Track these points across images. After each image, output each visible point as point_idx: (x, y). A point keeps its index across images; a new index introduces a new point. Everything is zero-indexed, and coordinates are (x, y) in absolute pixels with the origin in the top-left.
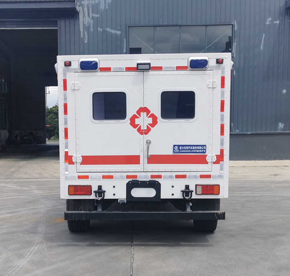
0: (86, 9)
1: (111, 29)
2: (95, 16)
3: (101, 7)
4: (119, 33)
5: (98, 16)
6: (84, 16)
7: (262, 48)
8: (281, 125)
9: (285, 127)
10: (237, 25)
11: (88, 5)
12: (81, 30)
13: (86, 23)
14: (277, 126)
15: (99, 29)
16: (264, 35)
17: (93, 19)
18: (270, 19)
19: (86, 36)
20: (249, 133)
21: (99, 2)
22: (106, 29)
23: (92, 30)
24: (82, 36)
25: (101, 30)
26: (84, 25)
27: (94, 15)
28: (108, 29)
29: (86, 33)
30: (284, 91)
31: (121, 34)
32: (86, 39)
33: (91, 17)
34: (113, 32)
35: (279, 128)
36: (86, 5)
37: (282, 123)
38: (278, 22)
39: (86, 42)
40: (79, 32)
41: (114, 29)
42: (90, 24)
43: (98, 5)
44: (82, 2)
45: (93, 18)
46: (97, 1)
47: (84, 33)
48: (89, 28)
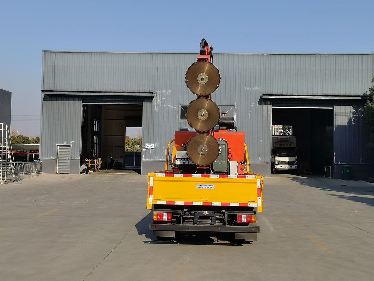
0: (158, 95)
4: (175, 107)
5: (164, 99)
6: (157, 98)
7: (249, 118)
8: (260, 159)
9: (262, 159)
10: (237, 106)
11: (159, 93)
12: (155, 106)
14: (258, 159)
15: (165, 105)
16: (250, 111)
18: (253, 103)
19: (158, 109)
22: (168, 106)
23: (161, 106)
24: (155, 109)
26: (157, 103)
27: (162, 98)
28: (170, 106)
29: (158, 107)
30: (261, 140)
31: (176, 108)
33: (160, 99)
34: (172, 107)
37: (261, 157)
38: (257, 105)
39: (157, 112)
40: (154, 107)
42: (160, 103)
43: (164, 93)
44: (157, 92)
45: (162, 100)
46: (164, 91)
47: (156, 107)
48: (159, 105)
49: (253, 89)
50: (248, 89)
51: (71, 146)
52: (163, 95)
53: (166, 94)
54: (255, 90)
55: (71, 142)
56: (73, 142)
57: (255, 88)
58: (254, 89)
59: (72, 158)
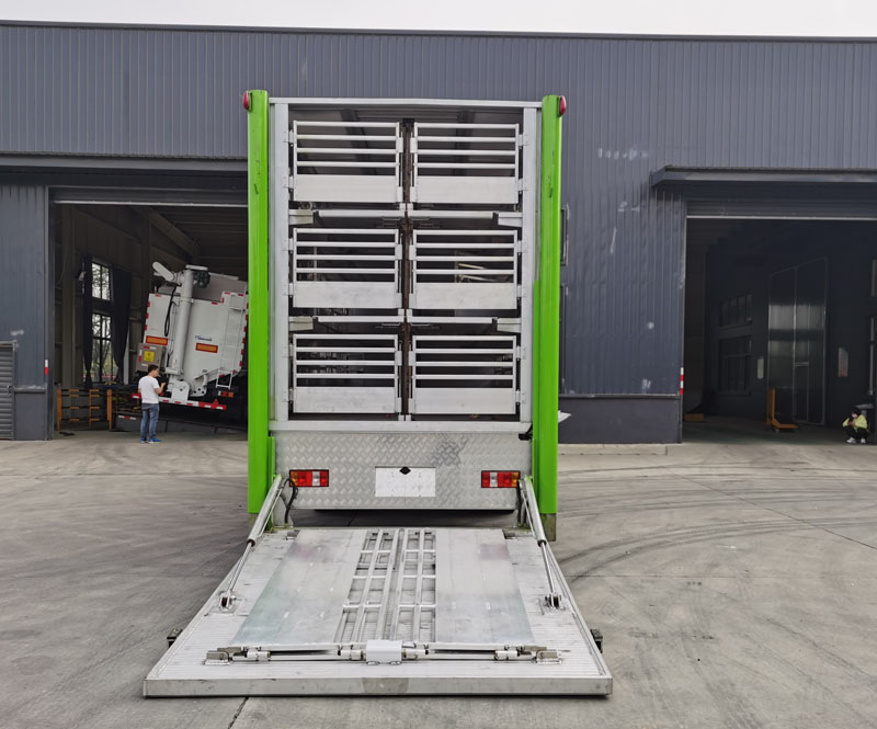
7: (612, 251)
8: (646, 384)
9: (652, 386)
10: (571, 212)
14: (640, 384)
16: (615, 231)
18: (626, 204)
20: (593, 396)
30: (651, 325)
35: (643, 388)
37: (648, 380)
38: (638, 209)
49: (625, 156)
50: (609, 155)
51: (15, 346)
55: (14, 334)
56: (22, 332)
57: (632, 154)
58: (628, 157)
59: (20, 389)
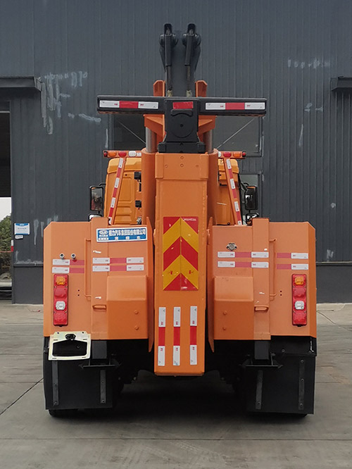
0: (50, 85)
1: (88, 115)
2: (64, 96)
3: (72, 84)
4: (98, 120)
5: (69, 96)
6: (48, 96)
7: (300, 144)
8: (330, 253)
9: (335, 255)
11: (54, 81)
12: (44, 116)
13: (51, 106)
14: (325, 254)
15: (69, 114)
16: (302, 128)
17: (60, 101)
19: (51, 125)
21: (70, 77)
22: (80, 115)
23: (59, 116)
24: (45, 124)
25: (73, 116)
26: (47, 108)
27: (61, 94)
28: (83, 116)
29: (51, 121)
30: (333, 205)
31: (101, 122)
32: (52, 129)
33: (58, 97)
35: (328, 257)
36: (50, 81)
37: (331, 250)
38: (321, 109)
39: (51, 133)
41: (91, 116)
42: (56, 107)
44: (46, 77)
45: (61, 99)
46: (66, 76)
47: (48, 121)
48: (55, 112)
49: (310, 65)
50: (296, 64)
52: (64, 87)
53: (73, 84)
54: (315, 67)
57: (316, 64)
